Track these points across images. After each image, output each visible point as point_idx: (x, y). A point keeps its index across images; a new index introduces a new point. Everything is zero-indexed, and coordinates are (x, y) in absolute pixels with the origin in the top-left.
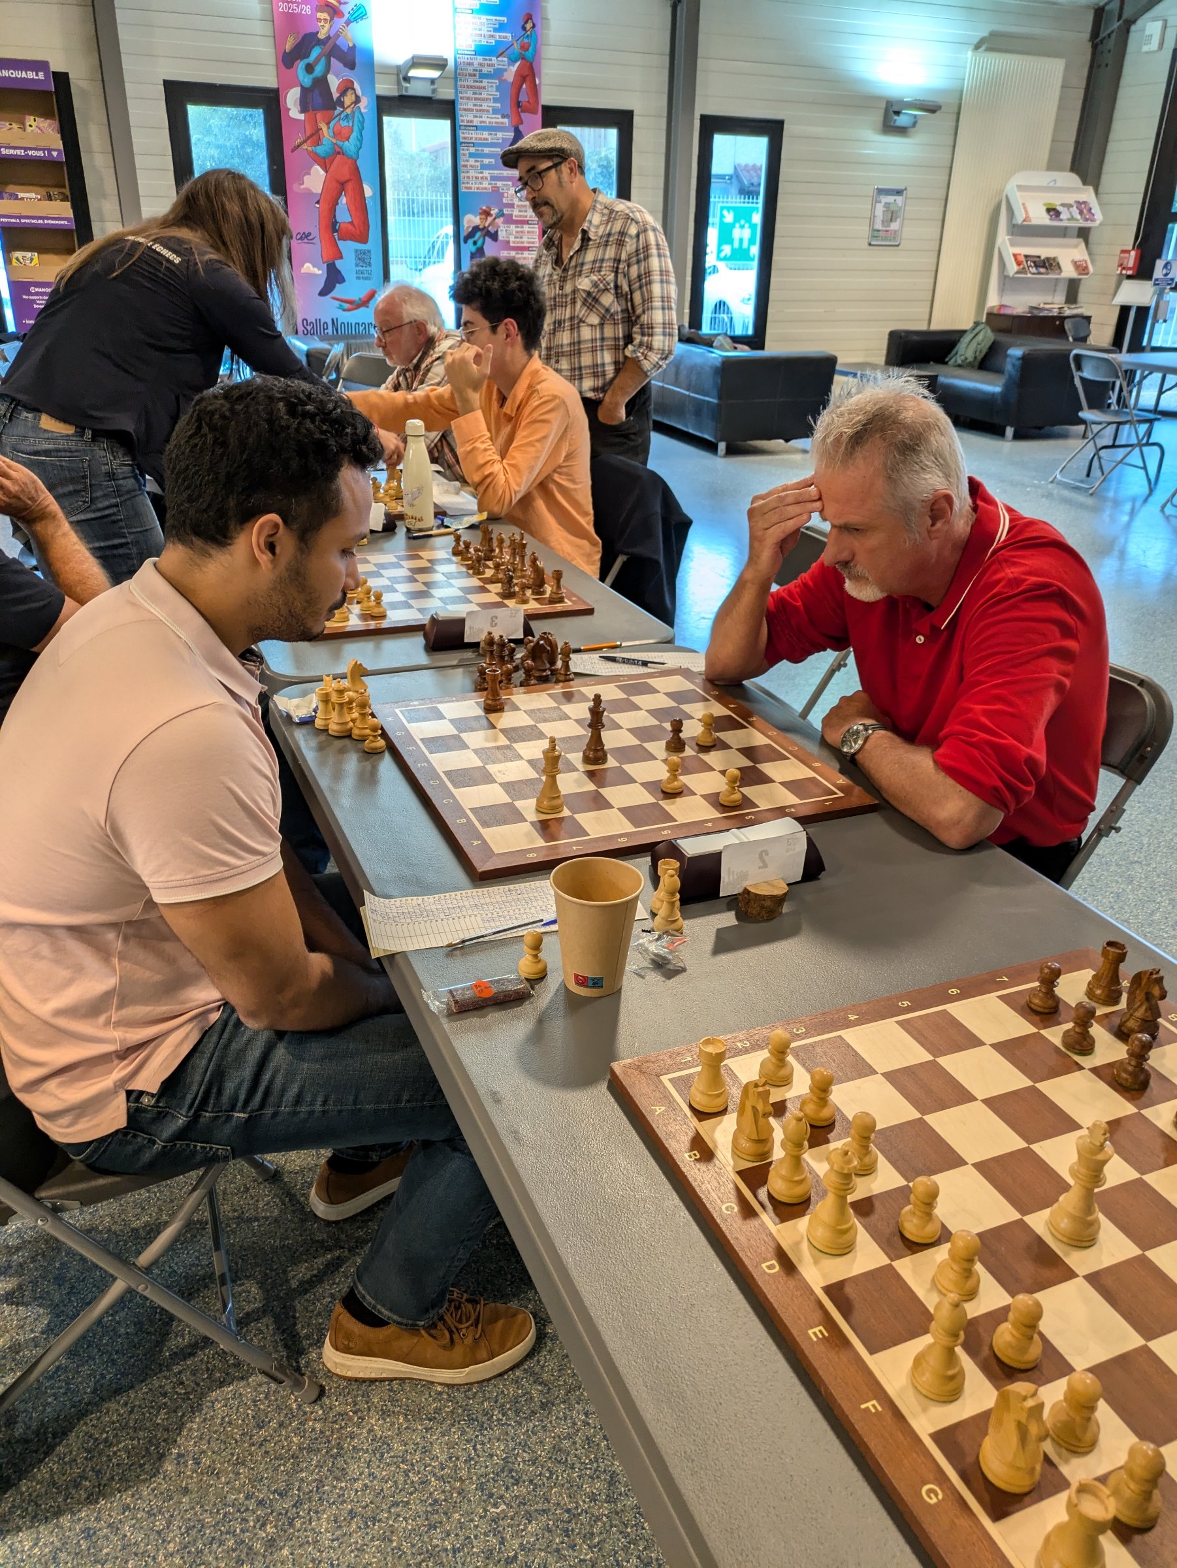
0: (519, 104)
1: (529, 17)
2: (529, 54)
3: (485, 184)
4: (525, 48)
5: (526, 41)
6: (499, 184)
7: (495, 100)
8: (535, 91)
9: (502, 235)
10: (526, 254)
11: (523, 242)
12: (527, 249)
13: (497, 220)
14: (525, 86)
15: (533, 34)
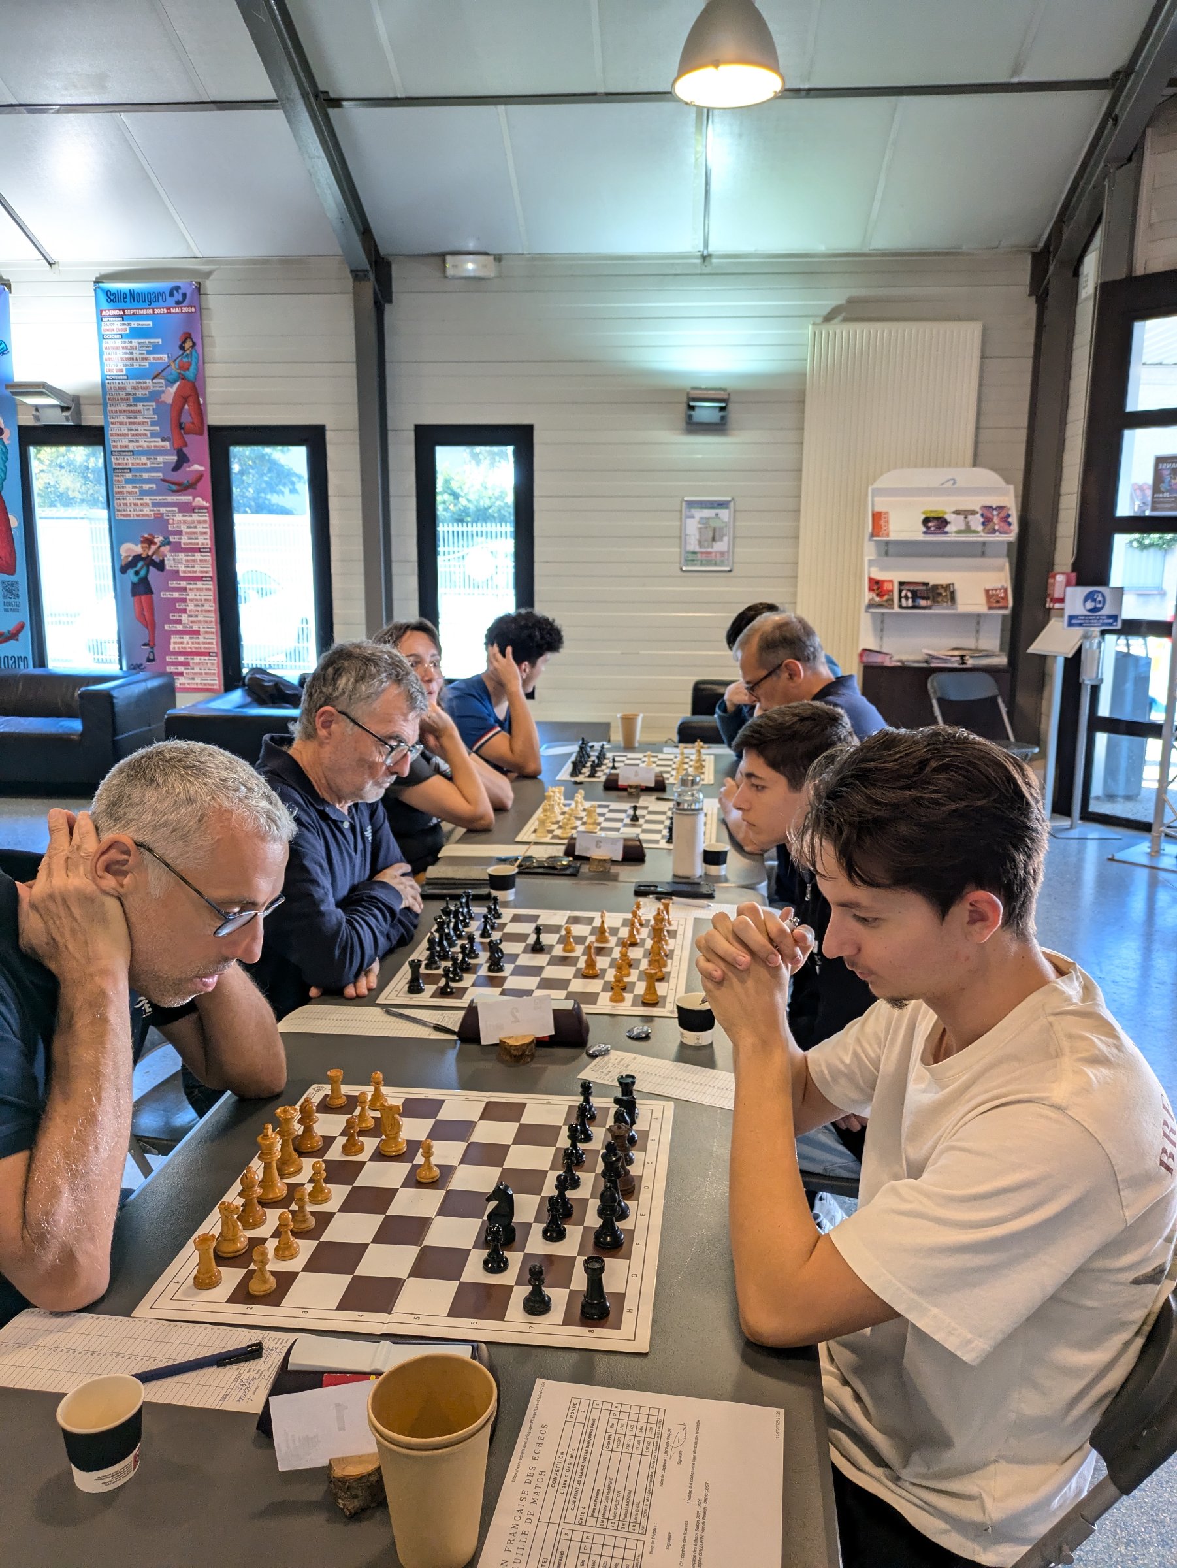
0: (180, 426)
1: (187, 337)
2: (190, 374)
3: (146, 511)
4: (185, 367)
5: (185, 360)
6: (163, 510)
7: (153, 423)
8: (200, 411)
9: (169, 564)
10: (199, 584)
11: (195, 572)
12: (201, 579)
13: (162, 549)
14: (186, 407)
15: (194, 353)
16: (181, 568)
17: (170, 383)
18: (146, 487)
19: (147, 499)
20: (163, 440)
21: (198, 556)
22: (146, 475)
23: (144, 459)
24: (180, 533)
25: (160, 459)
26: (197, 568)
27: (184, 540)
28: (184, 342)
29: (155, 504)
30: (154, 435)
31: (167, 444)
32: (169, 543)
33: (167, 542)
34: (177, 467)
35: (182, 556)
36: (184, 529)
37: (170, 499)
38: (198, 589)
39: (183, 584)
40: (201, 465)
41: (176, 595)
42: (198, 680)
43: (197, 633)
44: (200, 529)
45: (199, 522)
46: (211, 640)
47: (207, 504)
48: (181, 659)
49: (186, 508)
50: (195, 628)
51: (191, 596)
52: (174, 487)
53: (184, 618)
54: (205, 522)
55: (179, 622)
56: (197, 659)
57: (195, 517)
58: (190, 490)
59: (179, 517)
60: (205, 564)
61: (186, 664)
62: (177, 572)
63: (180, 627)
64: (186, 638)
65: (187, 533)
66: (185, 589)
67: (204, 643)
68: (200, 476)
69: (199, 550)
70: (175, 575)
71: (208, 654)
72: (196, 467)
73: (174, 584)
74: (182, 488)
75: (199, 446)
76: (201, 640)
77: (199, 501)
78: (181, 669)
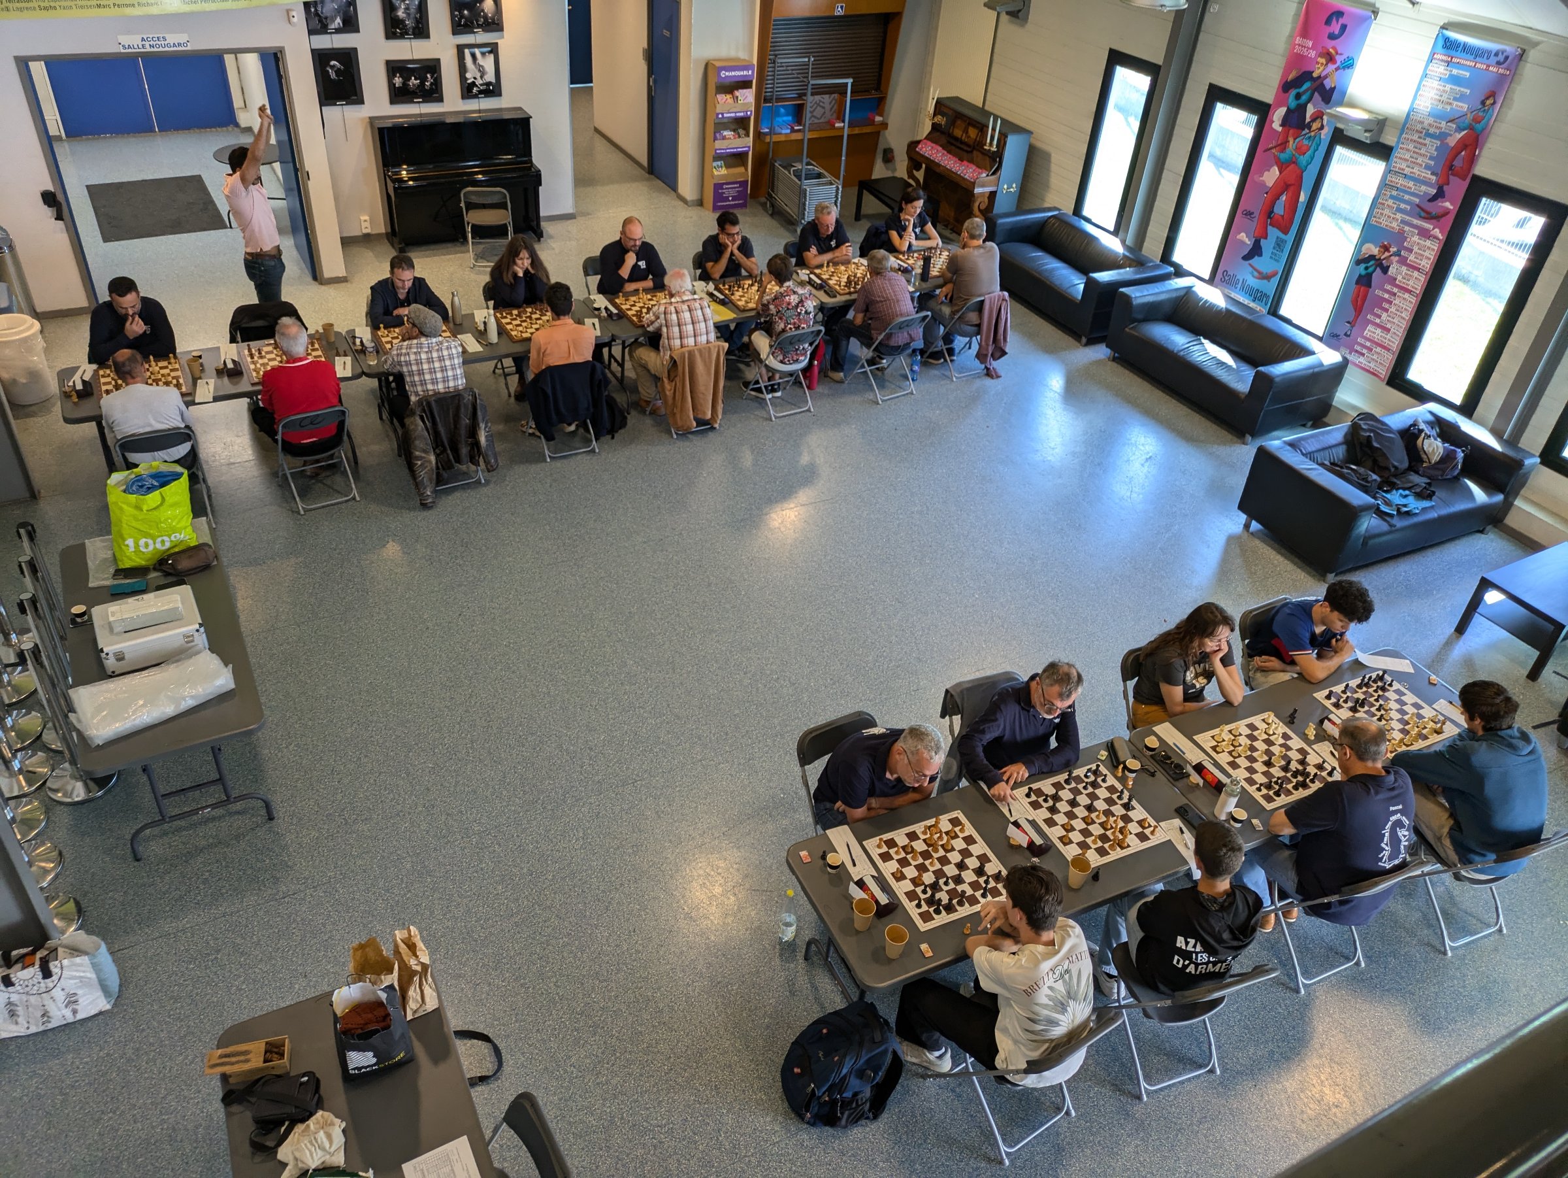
0: (1451, 167)
1: (1492, 95)
2: (1479, 127)
3: (1394, 225)
4: (1477, 120)
5: (1481, 114)
6: (1407, 228)
7: (1431, 158)
9: (1392, 271)
10: (1407, 296)
11: (1408, 285)
12: (1410, 292)
13: (1392, 258)
14: (1463, 153)
16: (1399, 278)
17: (1459, 129)
18: (1403, 206)
19: (1399, 216)
20: (1433, 174)
21: (1416, 274)
22: (1407, 197)
23: (1411, 184)
24: (1411, 251)
25: (1423, 188)
26: (1411, 283)
27: (1412, 257)
28: (1487, 98)
29: (1403, 222)
30: (1427, 167)
31: (1434, 178)
33: (1398, 254)
34: (1433, 199)
35: (1404, 269)
36: (1416, 249)
37: (1416, 222)
38: (1404, 299)
39: (1395, 290)
40: (1452, 204)
41: (1386, 296)
42: (1372, 365)
43: (1388, 330)
44: (1427, 254)
45: (1429, 248)
46: (1395, 341)
47: (1440, 237)
48: (1368, 344)
49: (1424, 234)
50: (1389, 326)
51: (1397, 302)
52: (1423, 214)
53: (1384, 315)
54: (1433, 250)
55: (1379, 317)
56: (1379, 349)
57: (1428, 243)
58: (1434, 221)
59: (1416, 238)
60: (1418, 282)
61: (1370, 350)
62: (1396, 279)
63: (1378, 321)
64: (1379, 331)
65: (1416, 253)
66: (1395, 294)
67: (1389, 340)
68: (1447, 212)
69: (1418, 269)
70: (1392, 281)
71: (1388, 350)
73: (1388, 287)
74: (1428, 216)
75: (1458, 187)
76: (1388, 337)
77: (1437, 232)
78: (1365, 351)
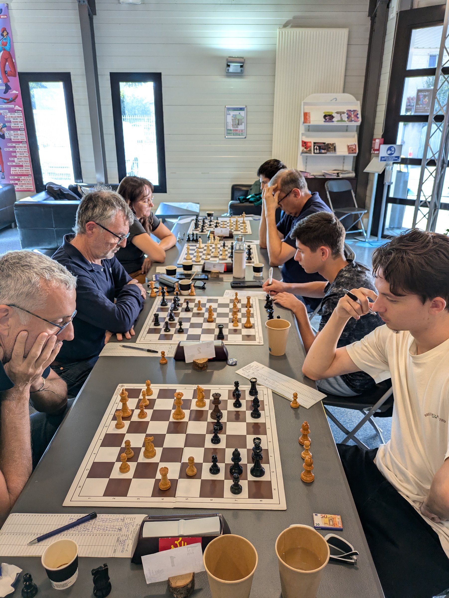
0: (5, 72)
1: (4, 30)
2: (7, 48)
4: (5, 44)
5: (4, 41)
8: (13, 65)
9: (7, 136)
10: (21, 145)
11: (18, 139)
12: (21, 142)
13: (3, 129)
14: (7, 63)
15: (8, 38)
21: (19, 132)
24: (10, 122)
26: (19, 138)
27: (12, 125)
28: (3, 32)
32: (6, 126)
33: (4, 126)
34: (6, 92)
35: (12, 132)
36: (12, 120)
37: (4, 106)
38: (21, 147)
39: (14, 145)
40: (16, 91)
41: (11, 149)
42: (24, 187)
43: (22, 166)
44: (19, 120)
45: (18, 117)
46: (28, 169)
47: (21, 109)
48: (16, 177)
49: (12, 111)
50: (21, 164)
51: (18, 150)
52: (6, 101)
53: (16, 160)
54: (21, 117)
55: (14, 161)
56: (23, 178)
57: (16, 115)
58: (13, 102)
59: (9, 115)
60: (22, 136)
61: (18, 180)
62: (11, 139)
63: (14, 164)
64: (17, 169)
65: (13, 122)
66: (15, 147)
67: (25, 171)
68: (17, 96)
69: (19, 130)
71: (28, 175)
72: (14, 92)
73: (10, 145)
74: (9, 101)
75: (14, 82)
76: (24, 169)
77: (17, 107)
78: (16, 182)
